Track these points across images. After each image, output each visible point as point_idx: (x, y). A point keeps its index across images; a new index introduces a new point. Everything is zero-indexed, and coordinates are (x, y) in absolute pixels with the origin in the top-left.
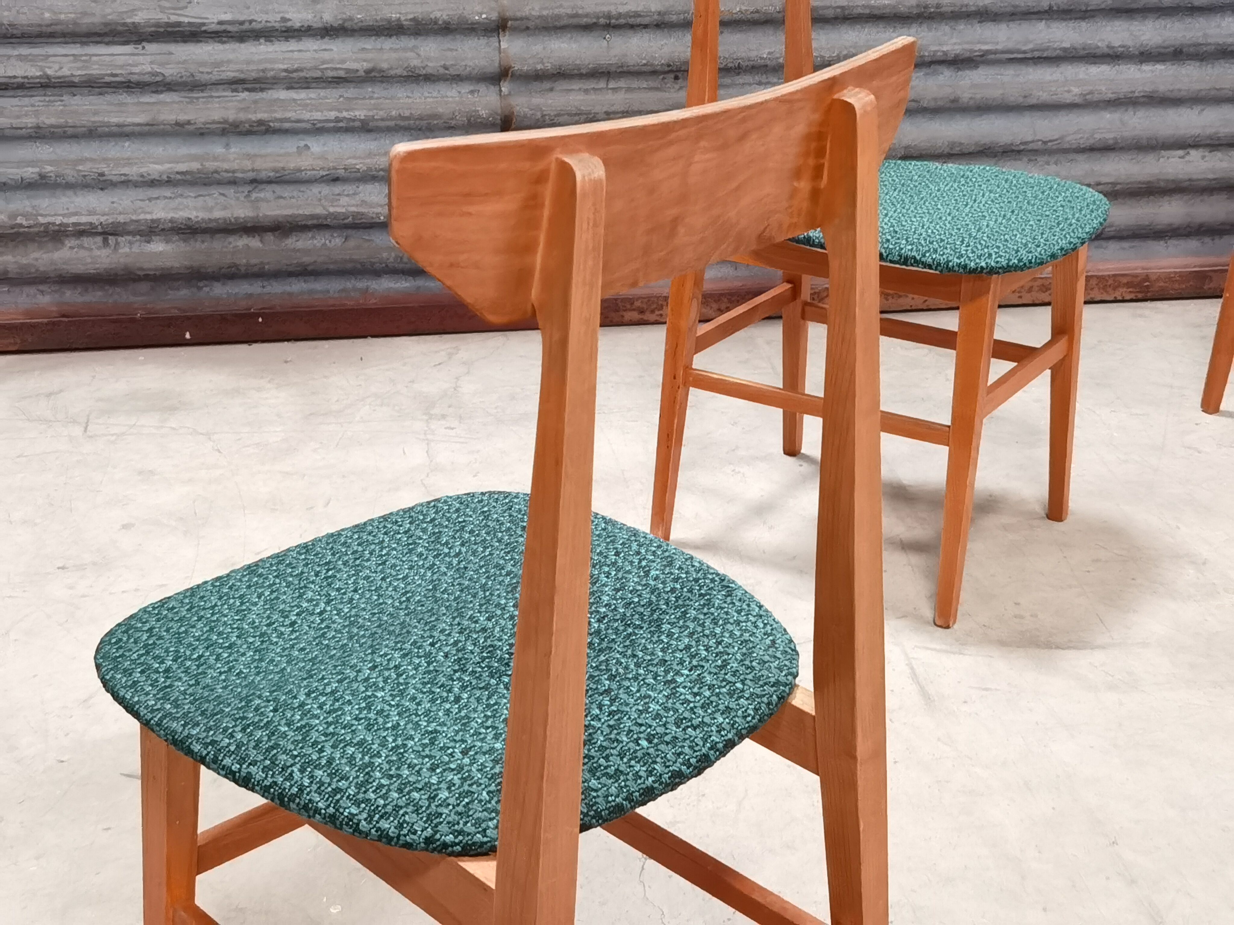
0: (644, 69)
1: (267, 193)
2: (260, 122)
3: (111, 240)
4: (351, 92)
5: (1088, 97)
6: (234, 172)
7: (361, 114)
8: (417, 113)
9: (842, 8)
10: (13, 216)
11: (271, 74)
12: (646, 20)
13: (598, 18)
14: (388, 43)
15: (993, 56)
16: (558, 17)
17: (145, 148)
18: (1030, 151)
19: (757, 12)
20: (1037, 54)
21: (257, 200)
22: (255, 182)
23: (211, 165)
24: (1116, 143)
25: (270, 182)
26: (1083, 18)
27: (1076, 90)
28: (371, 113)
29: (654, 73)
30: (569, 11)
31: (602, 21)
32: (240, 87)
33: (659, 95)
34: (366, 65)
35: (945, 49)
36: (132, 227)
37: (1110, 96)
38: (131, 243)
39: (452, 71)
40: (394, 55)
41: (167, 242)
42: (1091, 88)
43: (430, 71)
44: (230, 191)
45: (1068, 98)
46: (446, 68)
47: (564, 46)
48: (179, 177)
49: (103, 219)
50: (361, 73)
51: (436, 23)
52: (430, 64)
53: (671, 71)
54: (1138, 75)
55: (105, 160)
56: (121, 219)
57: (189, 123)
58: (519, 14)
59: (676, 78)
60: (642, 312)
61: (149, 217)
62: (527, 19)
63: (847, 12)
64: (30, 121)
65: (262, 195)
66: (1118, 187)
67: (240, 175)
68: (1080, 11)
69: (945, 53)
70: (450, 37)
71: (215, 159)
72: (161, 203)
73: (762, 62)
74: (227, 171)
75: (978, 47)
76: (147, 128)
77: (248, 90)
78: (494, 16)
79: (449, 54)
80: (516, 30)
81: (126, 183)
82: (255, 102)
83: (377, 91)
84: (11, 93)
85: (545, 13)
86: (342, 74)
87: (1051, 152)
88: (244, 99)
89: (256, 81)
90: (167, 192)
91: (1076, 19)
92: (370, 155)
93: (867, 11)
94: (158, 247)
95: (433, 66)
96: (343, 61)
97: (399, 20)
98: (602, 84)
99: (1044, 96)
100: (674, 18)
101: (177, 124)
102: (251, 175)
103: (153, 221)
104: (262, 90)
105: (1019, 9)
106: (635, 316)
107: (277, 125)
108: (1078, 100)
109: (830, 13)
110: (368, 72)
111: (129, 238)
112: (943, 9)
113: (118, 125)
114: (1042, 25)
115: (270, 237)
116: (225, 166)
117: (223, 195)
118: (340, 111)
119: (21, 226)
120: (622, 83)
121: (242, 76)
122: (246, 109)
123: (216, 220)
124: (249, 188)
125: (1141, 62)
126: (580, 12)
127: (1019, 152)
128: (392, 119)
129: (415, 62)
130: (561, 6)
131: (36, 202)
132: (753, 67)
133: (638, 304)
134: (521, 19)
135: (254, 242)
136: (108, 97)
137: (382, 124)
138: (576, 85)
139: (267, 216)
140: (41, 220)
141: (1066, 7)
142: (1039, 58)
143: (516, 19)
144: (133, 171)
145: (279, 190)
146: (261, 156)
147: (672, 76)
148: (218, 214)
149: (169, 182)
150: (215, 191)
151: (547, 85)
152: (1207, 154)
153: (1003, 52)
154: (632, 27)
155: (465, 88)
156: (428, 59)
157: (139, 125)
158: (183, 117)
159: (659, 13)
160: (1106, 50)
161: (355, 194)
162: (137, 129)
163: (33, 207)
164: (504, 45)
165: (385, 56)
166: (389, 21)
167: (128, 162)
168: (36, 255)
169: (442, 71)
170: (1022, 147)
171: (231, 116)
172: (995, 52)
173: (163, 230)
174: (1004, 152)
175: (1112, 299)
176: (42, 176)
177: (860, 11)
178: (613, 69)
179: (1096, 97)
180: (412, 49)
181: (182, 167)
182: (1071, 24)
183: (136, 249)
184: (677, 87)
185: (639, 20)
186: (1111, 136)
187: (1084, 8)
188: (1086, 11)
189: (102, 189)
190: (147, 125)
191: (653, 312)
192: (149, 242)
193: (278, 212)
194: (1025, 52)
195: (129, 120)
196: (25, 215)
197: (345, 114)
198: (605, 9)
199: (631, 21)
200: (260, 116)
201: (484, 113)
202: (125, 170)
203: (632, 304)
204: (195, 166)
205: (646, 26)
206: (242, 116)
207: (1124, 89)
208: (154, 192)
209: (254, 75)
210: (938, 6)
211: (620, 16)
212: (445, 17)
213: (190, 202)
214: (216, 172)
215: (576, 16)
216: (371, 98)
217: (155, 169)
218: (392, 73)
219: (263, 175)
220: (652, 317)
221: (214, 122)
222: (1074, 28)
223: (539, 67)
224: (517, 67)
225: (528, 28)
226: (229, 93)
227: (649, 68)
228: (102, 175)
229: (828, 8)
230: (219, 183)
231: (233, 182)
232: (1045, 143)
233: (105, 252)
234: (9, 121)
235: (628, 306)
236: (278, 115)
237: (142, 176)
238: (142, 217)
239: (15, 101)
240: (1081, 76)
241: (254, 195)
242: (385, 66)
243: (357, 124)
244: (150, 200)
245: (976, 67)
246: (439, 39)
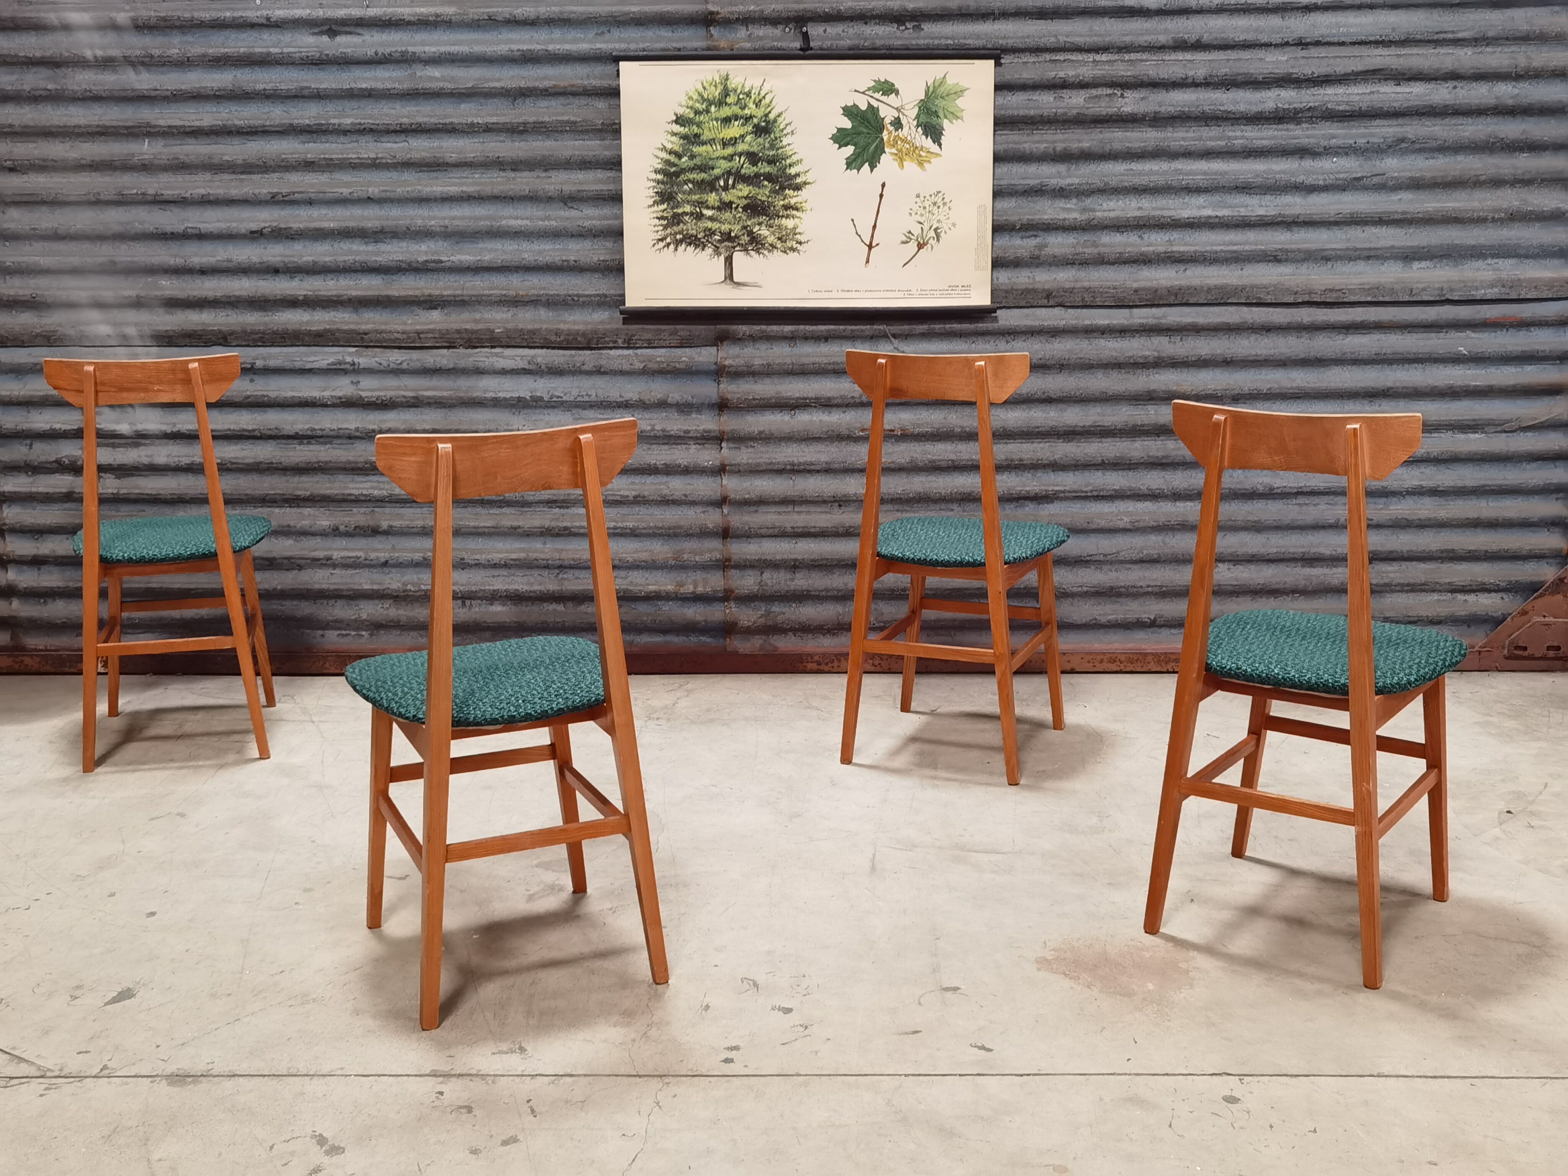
0: (817, 499)
1: (569, 575)
2: (566, 528)
3: (468, 602)
4: (624, 510)
5: (1136, 524)
6: (547, 560)
7: (630, 525)
8: (666, 525)
9: (953, 461)
10: (405, 584)
11: (573, 497)
12: (818, 467)
13: (786, 465)
14: (650, 479)
15: (1062, 495)
16: (758, 465)
17: (491, 543)
18: (1096, 561)
19: (893, 462)
20: (1095, 493)
21: (563, 579)
22: (561, 567)
23: (533, 555)
24: (1159, 557)
25: (571, 567)
26: (1130, 469)
27: (1126, 519)
28: (636, 525)
29: (824, 502)
30: (767, 461)
31: (788, 467)
32: (554, 505)
33: (829, 516)
34: (634, 493)
35: (1028, 489)
36: (480, 595)
37: (1152, 523)
38: (480, 605)
39: (690, 498)
40: (654, 487)
41: (504, 605)
42: (1137, 518)
43: (675, 497)
44: (545, 573)
45: (1121, 524)
46: (686, 496)
47: (765, 483)
48: (512, 562)
49: (462, 588)
50: (631, 498)
51: (680, 467)
52: (676, 493)
53: (835, 501)
54: (1173, 509)
55: (464, 550)
56: (474, 589)
57: (519, 527)
58: (733, 462)
59: (840, 506)
60: (819, 664)
61: (491, 588)
62: (739, 465)
63: (956, 463)
64: (419, 523)
65: (565, 576)
66: (1164, 589)
67: (550, 562)
68: (1125, 464)
69: (1028, 492)
70: (689, 476)
71: (536, 551)
72: (500, 579)
73: (898, 496)
74: (543, 560)
75: (1051, 488)
76: (492, 530)
77: (560, 507)
78: (718, 463)
79: (688, 487)
80: (732, 472)
81: (478, 565)
82: (563, 515)
83: (642, 510)
84: (409, 505)
85: (750, 461)
86: (619, 498)
87: (1111, 563)
88: (555, 514)
89: (564, 501)
90: (505, 572)
91: (1123, 469)
92: (637, 551)
93: (970, 463)
94: (497, 608)
95: (678, 495)
96: (620, 490)
97: (655, 464)
98: (790, 508)
99: (1103, 523)
100: (836, 466)
101: (512, 527)
102: (558, 563)
103: (494, 591)
104: (567, 507)
105: (1079, 463)
106: (814, 666)
107: (576, 530)
108: (1128, 526)
109: (944, 464)
110: (635, 497)
111: (479, 601)
112: (1025, 462)
113: (474, 527)
114: (1099, 474)
115: (570, 604)
116: (542, 556)
117: (540, 575)
118: (617, 522)
119: (410, 590)
120: (803, 508)
121: (555, 498)
122: (557, 519)
123: (534, 592)
124: (557, 571)
125: (1175, 500)
126: (774, 461)
127: (1087, 561)
128: (651, 528)
129: (666, 492)
130: (761, 457)
131: (421, 576)
132: (892, 500)
133: (816, 658)
134: (735, 465)
135: (560, 608)
136: (470, 509)
137: (644, 531)
138: (773, 509)
139: (567, 590)
140: (423, 587)
141: (1115, 461)
142: (1098, 496)
143: (732, 465)
144: (482, 558)
145: (577, 573)
146: (566, 550)
147: (837, 504)
148: (536, 588)
149: (506, 566)
150: (536, 573)
151: (753, 508)
152: (1232, 567)
153: (1069, 492)
154: (810, 472)
155: (699, 509)
156: (675, 490)
157: (488, 527)
158: (515, 524)
159: (827, 463)
160: (1147, 492)
161: (626, 578)
162: (486, 530)
163: (419, 579)
164: (725, 482)
165: (646, 488)
166: (649, 465)
167: (481, 552)
168: (419, 610)
169: (683, 498)
170: (1088, 558)
171: (547, 524)
172: (1064, 492)
173: (500, 597)
174: (1076, 562)
175: (1165, 670)
176: (425, 559)
177: (964, 463)
178: (796, 499)
179: (1142, 524)
180: (664, 484)
181: (514, 556)
182: (1120, 472)
183: (483, 608)
184: (841, 512)
185: (813, 467)
186: (1156, 552)
187: (1128, 462)
188: (1130, 464)
189: (463, 569)
190: (493, 527)
191: (827, 664)
192: (491, 605)
193: (573, 588)
194: (1086, 492)
195: (482, 524)
196: (413, 584)
197: (620, 525)
198: (791, 459)
199: (808, 467)
200: (565, 524)
201: (710, 526)
202: (478, 557)
203: (812, 658)
204: (522, 555)
205: (818, 471)
206: (553, 524)
207: (1162, 520)
208: (496, 572)
209: (562, 498)
210: (1021, 460)
211: (800, 464)
212: (685, 463)
213: (519, 580)
214: (536, 559)
215: (771, 463)
216: (638, 514)
217: (496, 557)
218: (651, 498)
219: (566, 563)
220: (826, 669)
221: (536, 528)
222: (1123, 476)
223: (747, 496)
224: (732, 496)
225: (739, 471)
226: (546, 509)
227: (820, 499)
228: (463, 559)
229: (942, 460)
230: (538, 567)
231: (547, 567)
232: (1105, 555)
233: (462, 611)
234: (407, 523)
235: (810, 660)
236: (577, 524)
237: (489, 561)
238: (487, 587)
239: (411, 510)
240: (1131, 509)
241: (561, 576)
242: (646, 493)
243: (628, 531)
244: (493, 577)
245: (1053, 502)
246: (682, 477)
